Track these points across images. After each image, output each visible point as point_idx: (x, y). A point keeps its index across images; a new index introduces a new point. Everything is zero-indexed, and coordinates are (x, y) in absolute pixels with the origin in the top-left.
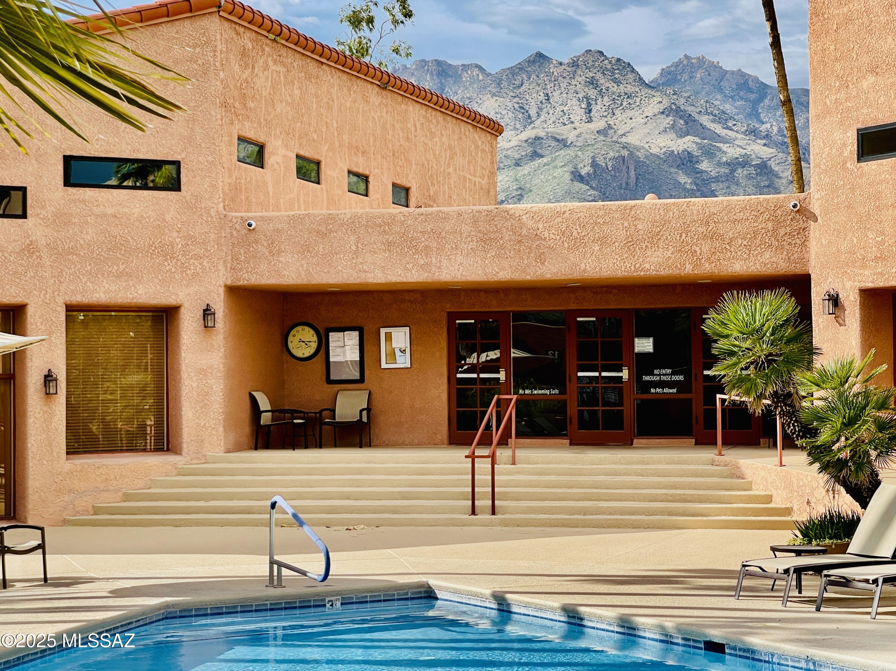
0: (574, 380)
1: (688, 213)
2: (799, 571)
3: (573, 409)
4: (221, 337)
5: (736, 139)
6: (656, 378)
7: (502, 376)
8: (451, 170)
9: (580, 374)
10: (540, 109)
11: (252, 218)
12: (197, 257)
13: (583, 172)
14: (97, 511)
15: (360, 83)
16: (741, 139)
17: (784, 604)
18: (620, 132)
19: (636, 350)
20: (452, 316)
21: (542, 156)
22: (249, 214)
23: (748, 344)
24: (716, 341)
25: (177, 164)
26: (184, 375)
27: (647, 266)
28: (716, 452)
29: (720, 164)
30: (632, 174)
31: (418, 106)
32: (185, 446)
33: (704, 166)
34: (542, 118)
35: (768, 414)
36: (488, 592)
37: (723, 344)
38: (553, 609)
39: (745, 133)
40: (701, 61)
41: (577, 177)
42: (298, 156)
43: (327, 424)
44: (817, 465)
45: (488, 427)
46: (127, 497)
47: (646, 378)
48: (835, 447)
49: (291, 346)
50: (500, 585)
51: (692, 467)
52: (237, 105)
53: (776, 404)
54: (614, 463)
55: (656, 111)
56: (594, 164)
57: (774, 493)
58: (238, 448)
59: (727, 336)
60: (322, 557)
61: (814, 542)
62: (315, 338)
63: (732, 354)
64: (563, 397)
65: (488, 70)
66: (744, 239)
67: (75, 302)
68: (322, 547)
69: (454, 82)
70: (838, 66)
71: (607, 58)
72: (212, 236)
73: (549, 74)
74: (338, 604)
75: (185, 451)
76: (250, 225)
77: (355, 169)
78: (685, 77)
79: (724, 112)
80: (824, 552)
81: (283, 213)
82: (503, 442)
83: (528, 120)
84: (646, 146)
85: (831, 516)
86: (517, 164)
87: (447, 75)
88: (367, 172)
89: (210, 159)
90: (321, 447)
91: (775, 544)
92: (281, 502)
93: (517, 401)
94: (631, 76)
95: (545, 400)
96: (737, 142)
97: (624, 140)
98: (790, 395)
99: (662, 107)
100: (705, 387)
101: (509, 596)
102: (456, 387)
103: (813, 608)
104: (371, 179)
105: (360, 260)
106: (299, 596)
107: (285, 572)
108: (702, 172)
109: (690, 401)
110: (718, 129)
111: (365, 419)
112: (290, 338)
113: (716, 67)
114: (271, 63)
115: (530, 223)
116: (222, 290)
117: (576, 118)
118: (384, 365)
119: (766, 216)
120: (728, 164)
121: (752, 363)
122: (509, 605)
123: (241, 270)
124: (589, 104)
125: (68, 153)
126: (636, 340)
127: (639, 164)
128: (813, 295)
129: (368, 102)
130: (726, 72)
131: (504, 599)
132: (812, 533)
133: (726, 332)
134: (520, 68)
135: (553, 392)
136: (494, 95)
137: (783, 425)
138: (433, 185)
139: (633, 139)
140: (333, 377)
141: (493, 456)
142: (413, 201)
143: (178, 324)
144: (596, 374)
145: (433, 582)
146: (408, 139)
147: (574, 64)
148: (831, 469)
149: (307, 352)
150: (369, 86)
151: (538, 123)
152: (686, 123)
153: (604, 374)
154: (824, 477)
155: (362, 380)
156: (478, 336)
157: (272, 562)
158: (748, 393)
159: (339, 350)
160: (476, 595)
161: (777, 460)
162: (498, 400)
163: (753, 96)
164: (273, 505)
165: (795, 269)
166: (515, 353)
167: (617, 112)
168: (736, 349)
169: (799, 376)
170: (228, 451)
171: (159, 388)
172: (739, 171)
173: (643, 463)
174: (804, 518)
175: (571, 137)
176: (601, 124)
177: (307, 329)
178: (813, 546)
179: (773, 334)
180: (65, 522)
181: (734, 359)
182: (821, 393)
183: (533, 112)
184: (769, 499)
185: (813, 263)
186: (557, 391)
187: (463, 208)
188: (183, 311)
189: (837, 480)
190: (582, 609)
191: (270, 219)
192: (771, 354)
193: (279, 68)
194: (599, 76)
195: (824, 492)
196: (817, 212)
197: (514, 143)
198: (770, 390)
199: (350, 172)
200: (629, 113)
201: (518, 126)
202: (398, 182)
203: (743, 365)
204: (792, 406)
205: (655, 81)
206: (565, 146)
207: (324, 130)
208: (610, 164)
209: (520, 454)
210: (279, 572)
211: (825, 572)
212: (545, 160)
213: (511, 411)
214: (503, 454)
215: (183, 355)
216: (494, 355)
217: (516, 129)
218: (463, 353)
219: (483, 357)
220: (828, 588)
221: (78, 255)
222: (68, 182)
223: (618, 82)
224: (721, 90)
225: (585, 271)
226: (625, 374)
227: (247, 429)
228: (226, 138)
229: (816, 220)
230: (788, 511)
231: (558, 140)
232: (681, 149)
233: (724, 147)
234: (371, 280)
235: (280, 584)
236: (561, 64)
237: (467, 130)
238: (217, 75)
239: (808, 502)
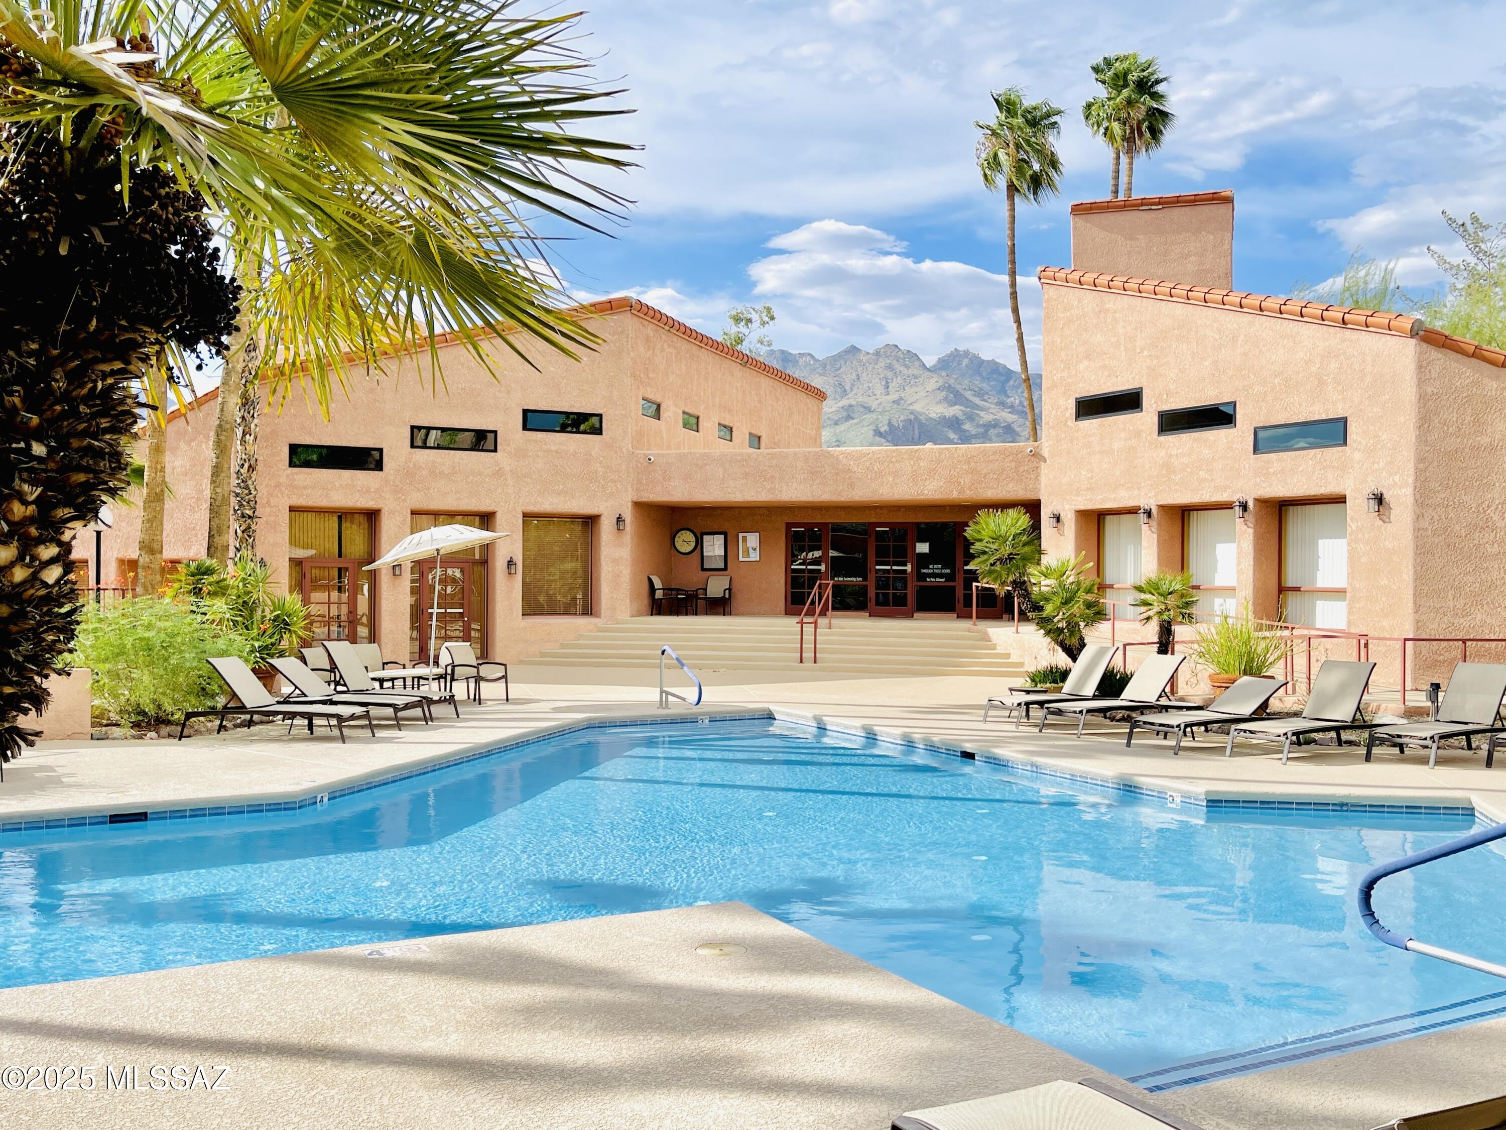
0: (873, 572)
1: (956, 455)
2: (1028, 704)
3: (872, 593)
4: (629, 537)
5: (989, 408)
6: (931, 571)
7: (823, 568)
8: (790, 424)
9: (877, 567)
10: (853, 385)
11: (651, 455)
12: (613, 481)
13: (882, 430)
14: (542, 655)
15: (728, 362)
16: (994, 408)
17: (1017, 727)
18: (909, 402)
19: (918, 551)
20: (789, 526)
21: (853, 419)
22: (650, 452)
23: (994, 547)
24: (973, 544)
25: (600, 416)
26: (603, 563)
27: (926, 492)
28: (972, 623)
29: (978, 426)
30: (917, 432)
31: (768, 379)
32: (603, 612)
33: (967, 426)
34: (854, 392)
35: (1009, 596)
36: (810, 715)
37: (978, 546)
38: (856, 728)
39: (996, 404)
40: (967, 353)
41: (878, 433)
42: (684, 413)
43: (700, 598)
44: (1042, 631)
45: (813, 603)
46: (563, 646)
47: (925, 571)
48: (1056, 620)
49: (677, 544)
50: (818, 711)
51: (955, 633)
52: (642, 375)
53: (1014, 589)
54: (900, 629)
55: (934, 387)
56: (890, 424)
57: (1012, 652)
58: (640, 614)
59: (981, 540)
60: (697, 689)
61: (1039, 685)
62: (694, 539)
63: (984, 553)
64: (865, 583)
65: (817, 357)
66: (995, 474)
67: (529, 511)
68: (696, 682)
69: (793, 366)
70: (1063, 354)
71: (900, 350)
72: (624, 467)
73: (860, 361)
74: (707, 721)
75: (603, 615)
76: (650, 459)
77: (723, 422)
78: (955, 364)
79: (981, 389)
80: (1045, 692)
81: (673, 451)
82: (823, 613)
83: (845, 393)
84: (927, 412)
85: (1051, 668)
86: (836, 424)
87: (788, 361)
88: (731, 425)
89: (623, 412)
90: (696, 614)
91: (1011, 686)
92: (669, 651)
93: (833, 586)
94: (917, 363)
95: (853, 586)
96: (991, 411)
97: (911, 408)
98: (1024, 582)
99: (939, 385)
100: (965, 578)
101: (825, 718)
102: (790, 575)
103: (1037, 730)
104: (734, 430)
105: (725, 485)
106: (679, 715)
107: (671, 698)
108: (965, 431)
109: (954, 587)
110: (977, 400)
111: (727, 596)
112: (677, 539)
113: (977, 357)
114: (666, 346)
115: (845, 461)
116: (630, 505)
117: (878, 392)
118: (741, 559)
119: (1011, 458)
120: (984, 425)
121: (998, 560)
122: (825, 724)
123: (643, 490)
124: (887, 383)
125: (526, 408)
126: (917, 544)
127: (921, 425)
128: (1042, 514)
129: (733, 375)
130: (983, 361)
131: (822, 720)
132: (1038, 680)
133: (979, 537)
134: (839, 356)
135: (858, 579)
136: (821, 375)
137: (1019, 603)
138: (777, 434)
139: (917, 407)
140: (705, 567)
141: (816, 623)
142: (763, 444)
143: (599, 528)
144: (889, 567)
145: (773, 708)
146: (760, 402)
147: (877, 353)
148: (1052, 635)
149: (689, 548)
150: (734, 364)
151: (850, 395)
152: (955, 396)
153: (894, 568)
154: (1048, 639)
155: (725, 569)
156: (807, 539)
157: (662, 692)
158: (995, 580)
159: (710, 548)
160: (802, 717)
161: (1014, 629)
162: (820, 584)
163: (1002, 378)
164: (663, 652)
165: (1029, 496)
166: (833, 553)
167: (907, 388)
168: (987, 550)
169: (1032, 570)
170: (632, 616)
171: (585, 571)
172: (992, 430)
173: (920, 629)
174: (1032, 669)
175: (874, 405)
176: (895, 397)
177: (688, 533)
178: (1039, 687)
179: (1013, 540)
180: (521, 662)
181: (986, 557)
182: (1048, 582)
183: (848, 388)
184: (1008, 656)
185: (1042, 491)
186: (861, 579)
187: (798, 450)
188: (603, 518)
189: (1056, 642)
190: (875, 728)
191: (664, 456)
192: (1011, 554)
193: (670, 350)
194: (895, 362)
195: (1046, 651)
196: (1046, 456)
197: (834, 409)
198: (1011, 579)
199: (719, 424)
200: (915, 389)
201: (837, 397)
202: (753, 432)
203: (992, 561)
204: (1026, 590)
205: (934, 366)
206: (870, 411)
207: (702, 394)
208: (901, 424)
209: (834, 621)
210: (667, 698)
211: (1046, 705)
212: (855, 421)
213: (829, 591)
214: (822, 621)
215: (603, 549)
216: (817, 554)
217: (835, 399)
218: (796, 553)
219: (810, 555)
220: (1048, 716)
221: (531, 478)
222: (525, 428)
223: (908, 367)
224: (980, 374)
225: (882, 494)
226: (909, 568)
227: (645, 601)
228: (634, 399)
229: (1045, 462)
230: (1021, 665)
231: (865, 407)
232: (951, 414)
233: (982, 414)
234: (733, 500)
235: (667, 707)
236: (868, 353)
237: (801, 396)
238: (628, 354)
239: (1036, 658)
